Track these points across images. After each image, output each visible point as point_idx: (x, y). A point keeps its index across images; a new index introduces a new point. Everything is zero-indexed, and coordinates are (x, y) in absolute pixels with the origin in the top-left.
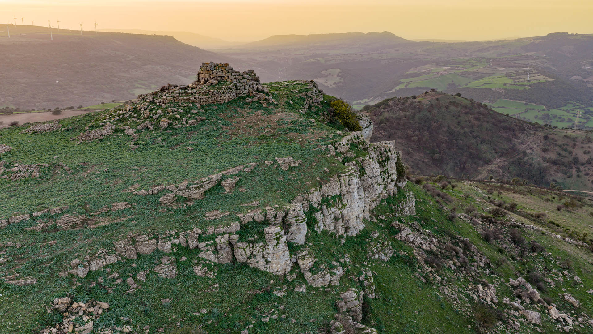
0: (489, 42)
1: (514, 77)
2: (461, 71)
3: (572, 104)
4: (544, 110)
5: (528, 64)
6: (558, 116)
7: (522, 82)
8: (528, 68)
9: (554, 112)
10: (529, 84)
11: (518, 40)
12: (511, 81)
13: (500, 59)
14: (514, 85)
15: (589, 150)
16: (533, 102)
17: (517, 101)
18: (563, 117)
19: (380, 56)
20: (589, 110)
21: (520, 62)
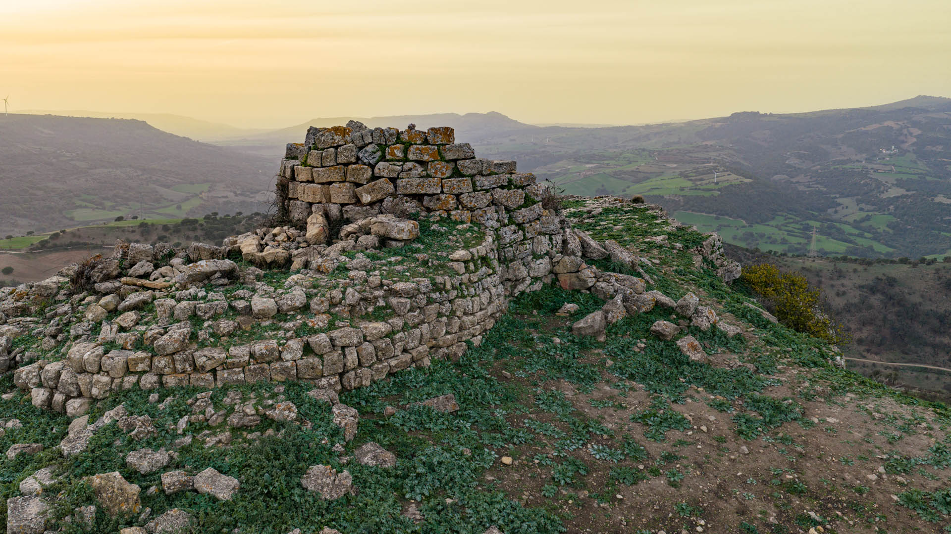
0: (648, 127)
1: (693, 178)
2: (614, 170)
3: (782, 216)
4: (744, 227)
5: (710, 158)
6: (766, 236)
7: (706, 184)
8: (711, 164)
9: (759, 228)
10: (717, 187)
11: (690, 124)
12: (689, 184)
13: (668, 151)
14: (696, 189)
15: (843, 289)
16: (727, 214)
17: (704, 214)
18: (773, 237)
19: (487, 149)
20: (808, 224)
21: (695, 155)
